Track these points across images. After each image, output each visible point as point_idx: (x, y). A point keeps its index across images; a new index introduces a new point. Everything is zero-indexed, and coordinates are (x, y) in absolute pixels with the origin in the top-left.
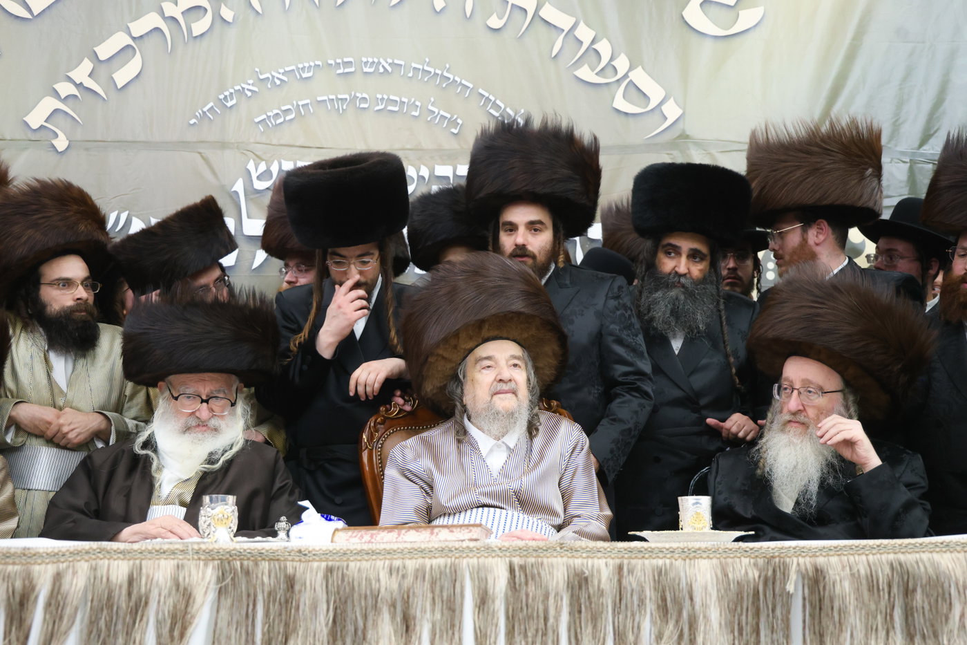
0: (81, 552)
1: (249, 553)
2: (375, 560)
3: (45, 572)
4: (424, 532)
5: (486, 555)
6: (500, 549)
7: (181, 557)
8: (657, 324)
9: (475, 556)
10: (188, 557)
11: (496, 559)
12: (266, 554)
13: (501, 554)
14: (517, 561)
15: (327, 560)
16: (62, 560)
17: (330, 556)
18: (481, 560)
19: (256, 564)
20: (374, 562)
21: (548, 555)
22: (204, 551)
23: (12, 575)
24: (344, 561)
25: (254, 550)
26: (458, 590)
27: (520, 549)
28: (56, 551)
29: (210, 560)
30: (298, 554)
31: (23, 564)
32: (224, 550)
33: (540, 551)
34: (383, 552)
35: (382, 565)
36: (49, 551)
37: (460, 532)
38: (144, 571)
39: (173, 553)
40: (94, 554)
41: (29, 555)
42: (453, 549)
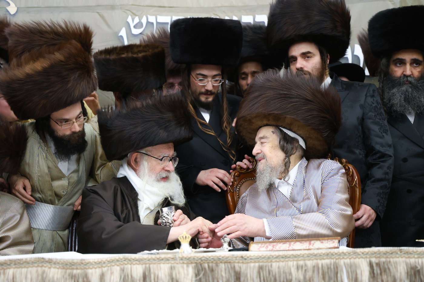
0: (114, 260)
1: (212, 259)
2: (287, 261)
3: (96, 272)
4: (305, 243)
5: (355, 257)
6: (363, 253)
7: (172, 262)
8: (396, 108)
9: (348, 258)
10: (177, 262)
11: (361, 259)
12: (222, 259)
13: (364, 257)
14: (374, 260)
15: (259, 262)
16: (104, 265)
17: (260, 259)
18: (352, 260)
19: (217, 265)
20: (287, 263)
21: (393, 256)
22: (185, 258)
23: (77, 276)
24: (269, 262)
25: (215, 257)
26: (339, 279)
27: (375, 253)
28: (100, 260)
29: (189, 263)
30: (241, 259)
31: (81, 269)
32: (197, 257)
33: (388, 254)
34: (292, 257)
35: (292, 264)
36: (96, 261)
37: (327, 243)
38: (152, 271)
39: (168, 260)
40: (121, 262)
41: (85, 264)
42: (334, 254)
